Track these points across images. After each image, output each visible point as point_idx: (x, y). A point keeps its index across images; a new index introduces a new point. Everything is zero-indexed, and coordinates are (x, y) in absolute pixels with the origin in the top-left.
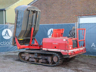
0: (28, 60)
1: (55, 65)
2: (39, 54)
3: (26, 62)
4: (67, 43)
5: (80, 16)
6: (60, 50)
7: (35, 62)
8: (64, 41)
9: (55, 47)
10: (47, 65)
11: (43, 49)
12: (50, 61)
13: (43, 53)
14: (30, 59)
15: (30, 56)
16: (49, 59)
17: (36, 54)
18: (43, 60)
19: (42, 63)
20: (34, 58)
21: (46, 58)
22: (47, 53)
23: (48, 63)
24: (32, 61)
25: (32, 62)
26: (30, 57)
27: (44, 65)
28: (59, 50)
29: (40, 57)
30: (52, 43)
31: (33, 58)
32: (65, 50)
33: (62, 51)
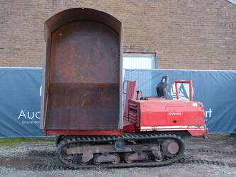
0: (92, 162)
3: (88, 169)
4: (201, 111)
6: (186, 127)
7: (115, 164)
8: (194, 107)
9: (175, 122)
12: (159, 154)
14: (100, 159)
15: (97, 149)
18: (139, 154)
20: (111, 153)
24: (103, 163)
28: (184, 128)
29: (129, 149)
30: (166, 113)
31: (106, 153)
32: (199, 126)
33: (191, 128)
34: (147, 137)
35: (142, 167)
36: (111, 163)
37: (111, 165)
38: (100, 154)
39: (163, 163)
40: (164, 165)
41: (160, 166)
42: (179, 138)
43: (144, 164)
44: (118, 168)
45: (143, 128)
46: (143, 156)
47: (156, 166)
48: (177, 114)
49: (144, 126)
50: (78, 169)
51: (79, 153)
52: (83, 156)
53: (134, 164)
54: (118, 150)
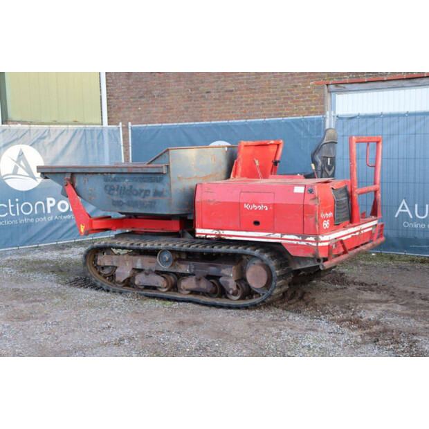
0: (129, 283)
1: (256, 300)
2: (179, 256)
3: (121, 293)
4: (311, 203)
5: (336, 84)
6: (278, 235)
7: (163, 292)
8: (298, 194)
9: (257, 223)
10: (219, 301)
11: (198, 231)
12: (231, 284)
13: (200, 248)
14: (140, 279)
16: (229, 276)
17: (167, 256)
18: (198, 280)
19: (193, 292)
20: (158, 273)
21: (212, 270)
22: (216, 249)
23: (222, 292)
24: (147, 287)
25: (150, 292)
26: (139, 266)
27: (205, 304)
28: (274, 237)
29: (184, 268)
30: (239, 205)
31: (150, 271)
32: (304, 235)
33: (288, 239)
34: (208, 248)
36: (155, 288)
38: (140, 271)
39: (242, 303)
42: (266, 257)
45: (200, 232)
46: (204, 285)
48: (261, 208)
49: (202, 227)
52: (117, 271)
53: (191, 297)
54: (162, 267)
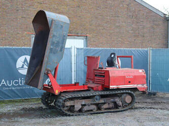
3: (79, 115)
6: (136, 85)
8: (140, 72)
9: (129, 82)
15: (83, 102)
17: (98, 97)
24: (88, 111)
29: (102, 101)
30: (124, 77)
32: (143, 84)
33: (139, 86)
34: (114, 92)
35: (111, 112)
36: (92, 110)
37: (92, 112)
38: (85, 105)
39: (123, 109)
40: (124, 111)
41: (121, 111)
42: (132, 92)
43: (112, 110)
44: (97, 113)
45: (111, 87)
46: (111, 105)
47: (119, 111)
48: (131, 77)
49: (112, 85)
50: (72, 115)
51: (72, 105)
52: (75, 107)
53: (106, 111)
54: (97, 102)
